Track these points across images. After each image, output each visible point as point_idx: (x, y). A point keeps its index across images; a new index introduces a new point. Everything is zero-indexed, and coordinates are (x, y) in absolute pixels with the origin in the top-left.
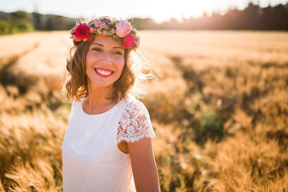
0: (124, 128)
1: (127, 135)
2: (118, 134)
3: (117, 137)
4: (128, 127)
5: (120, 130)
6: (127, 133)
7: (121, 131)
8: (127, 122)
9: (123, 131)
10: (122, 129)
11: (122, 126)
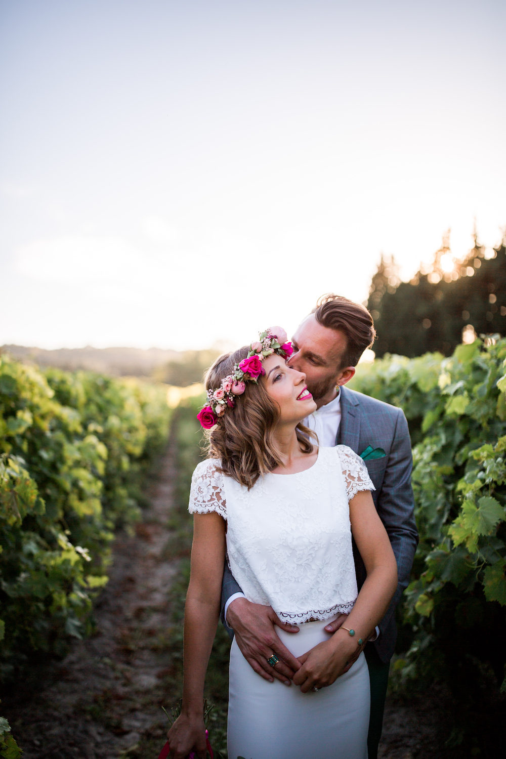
0: (356, 476)
1: (363, 482)
2: (347, 487)
3: (347, 491)
4: (360, 473)
5: (349, 480)
6: (362, 481)
7: (352, 482)
8: (355, 468)
9: (356, 479)
10: (353, 478)
11: (352, 475)
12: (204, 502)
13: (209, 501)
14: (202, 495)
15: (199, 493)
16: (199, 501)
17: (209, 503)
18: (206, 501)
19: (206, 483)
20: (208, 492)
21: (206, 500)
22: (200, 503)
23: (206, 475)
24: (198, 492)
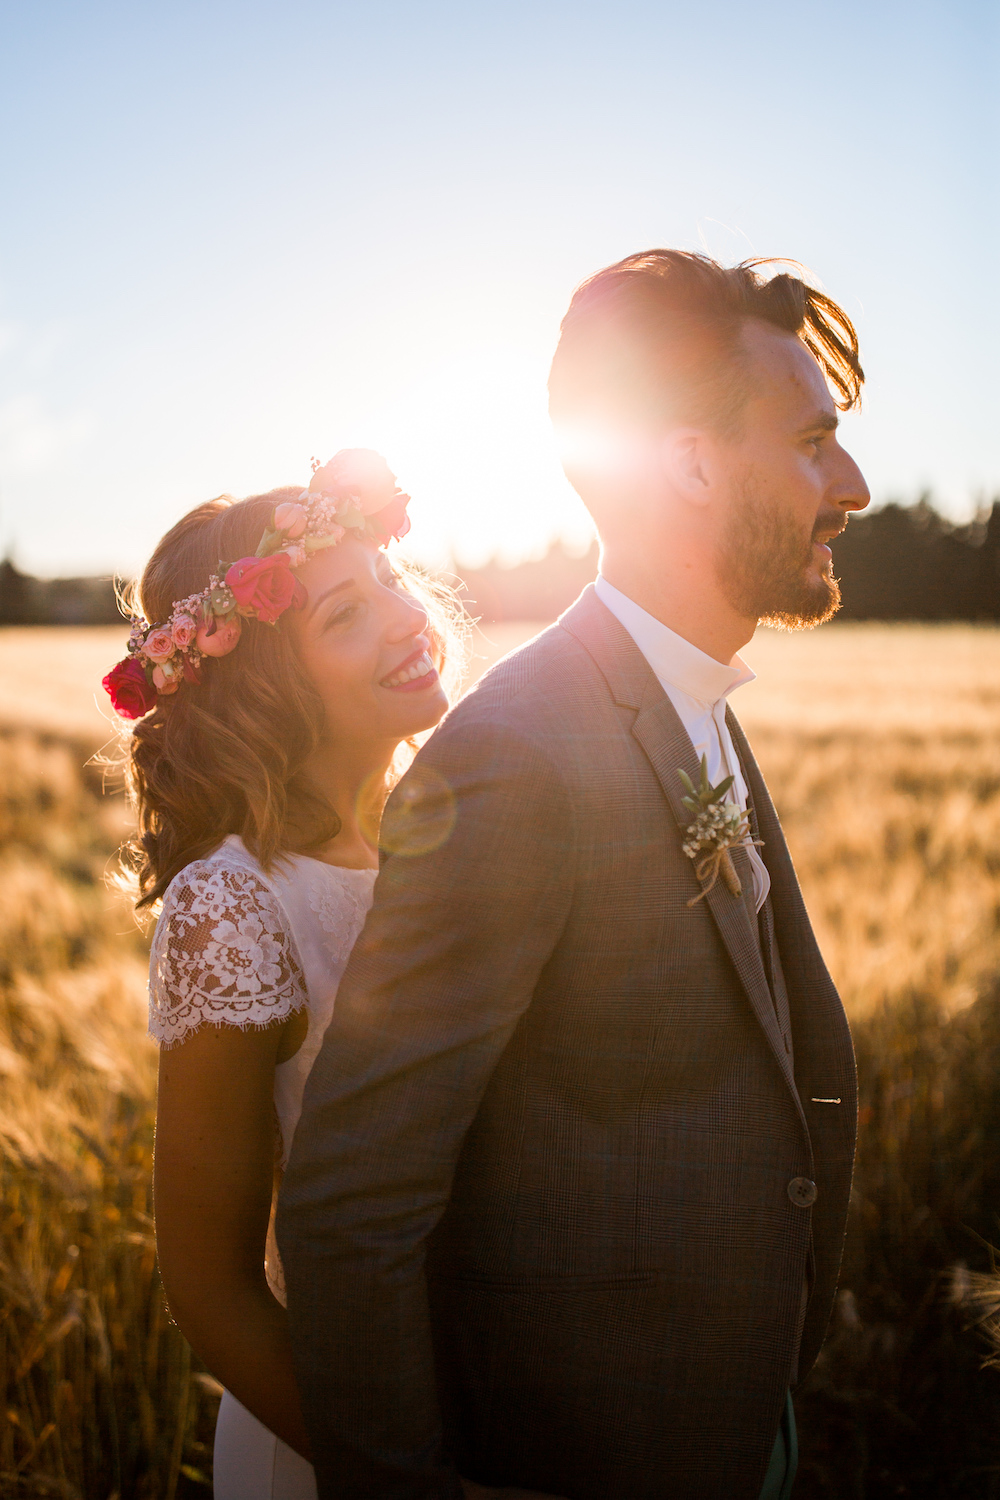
12: (266, 988)
13: (280, 982)
14: (249, 971)
15: (239, 970)
16: (247, 993)
17: (283, 987)
18: (273, 983)
19: (250, 931)
20: (266, 956)
21: (270, 980)
22: (254, 998)
23: (238, 908)
24: (230, 965)
